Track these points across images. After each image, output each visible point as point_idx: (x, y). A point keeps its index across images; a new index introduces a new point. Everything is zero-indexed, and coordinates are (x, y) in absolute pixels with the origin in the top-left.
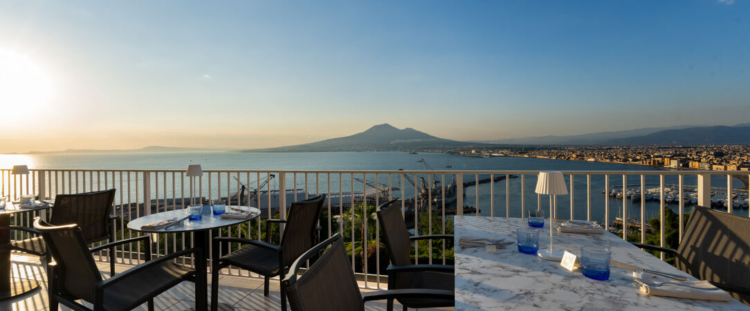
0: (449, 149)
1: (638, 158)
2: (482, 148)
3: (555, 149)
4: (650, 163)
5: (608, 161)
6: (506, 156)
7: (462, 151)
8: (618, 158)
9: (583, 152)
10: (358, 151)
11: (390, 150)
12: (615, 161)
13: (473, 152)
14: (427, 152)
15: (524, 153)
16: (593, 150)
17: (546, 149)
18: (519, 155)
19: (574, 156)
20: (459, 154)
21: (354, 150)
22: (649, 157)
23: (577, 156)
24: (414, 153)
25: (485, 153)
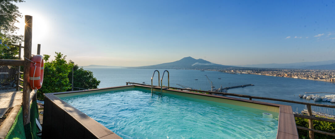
0: (220, 69)
1: (324, 77)
2: (237, 69)
3: (277, 70)
4: (330, 80)
5: (305, 78)
6: (249, 74)
7: (227, 70)
8: (312, 77)
9: (292, 72)
10: (177, 69)
11: (191, 69)
12: (309, 79)
13: (232, 71)
14: (210, 70)
15: (259, 72)
16: (298, 72)
17: (271, 70)
18: (256, 74)
19: (286, 75)
20: (225, 72)
21: (175, 69)
22: (331, 77)
23: (288, 75)
24: (203, 71)
25: (238, 72)
